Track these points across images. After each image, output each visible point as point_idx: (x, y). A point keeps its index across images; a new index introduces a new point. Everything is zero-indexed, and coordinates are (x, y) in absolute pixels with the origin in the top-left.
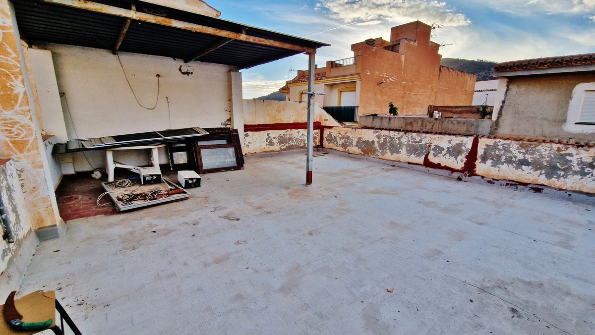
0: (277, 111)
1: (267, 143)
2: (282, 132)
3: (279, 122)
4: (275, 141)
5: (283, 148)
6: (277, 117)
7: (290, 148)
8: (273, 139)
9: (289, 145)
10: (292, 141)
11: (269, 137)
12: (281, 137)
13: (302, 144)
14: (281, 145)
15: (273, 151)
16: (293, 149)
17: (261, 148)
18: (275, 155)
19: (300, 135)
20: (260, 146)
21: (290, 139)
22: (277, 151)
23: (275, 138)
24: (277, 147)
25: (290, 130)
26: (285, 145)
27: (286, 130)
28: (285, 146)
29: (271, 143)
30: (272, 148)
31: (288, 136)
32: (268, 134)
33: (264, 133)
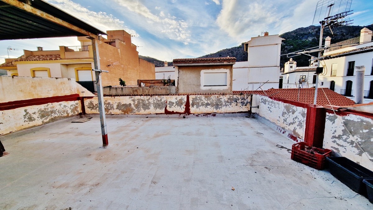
0: (32, 86)
1: (26, 119)
2: (42, 107)
3: (36, 97)
4: (35, 116)
5: (45, 121)
6: (34, 93)
7: (53, 120)
8: (32, 115)
9: (52, 117)
10: (55, 113)
11: (27, 113)
12: (42, 111)
13: (65, 115)
14: (43, 119)
15: (35, 126)
16: (57, 120)
17: (18, 125)
18: (38, 130)
19: (62, 106)
20: (16, 124)
21: (52, 112)
22: (39, 126)
23: (34, 113)
24: (38, 122)
25: (51, 104)
26: (47, 118)
27: (46, 105)
28: (48, 120)
29: (31, 119)
30: (32, 124)
31: (50, 110)
32: (25, 111)
33: (21, 111)
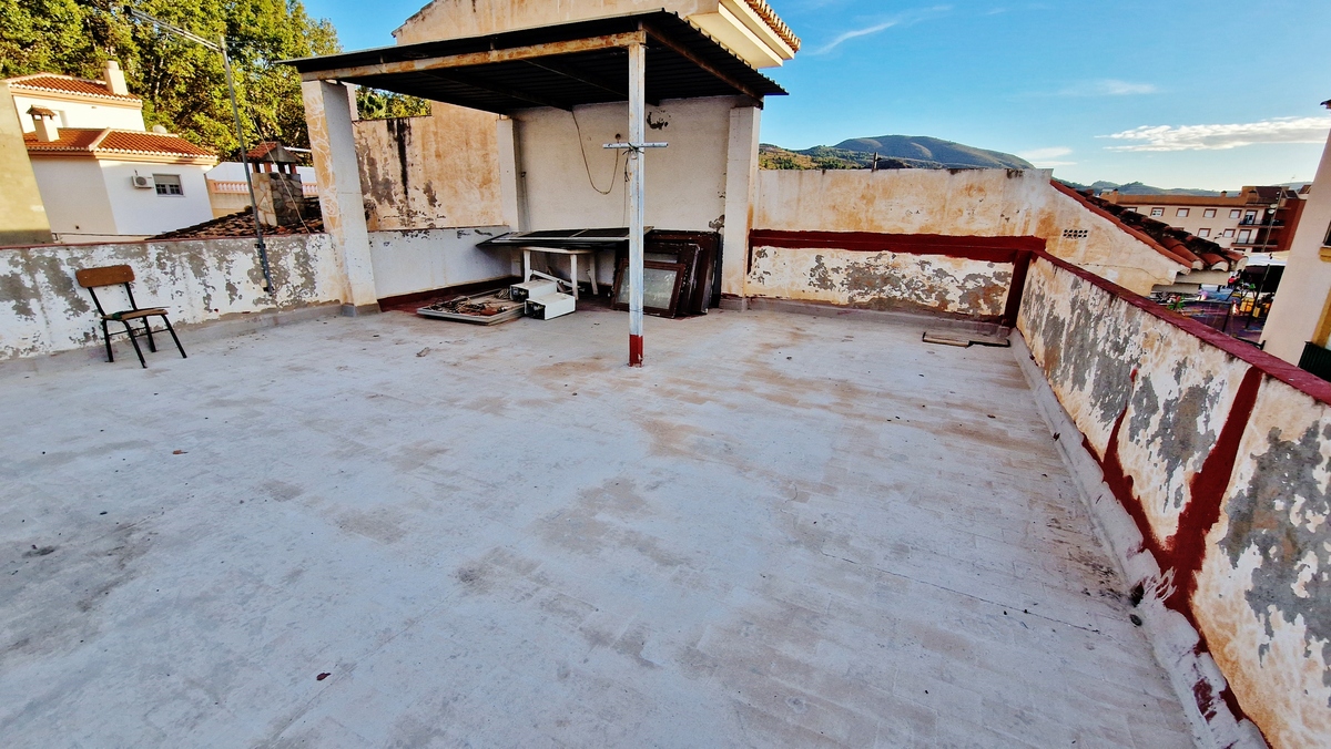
0: (863, 197)
1: (813, 279)
2: (862, 258)
3: (865, 228)
4: (836, 279)
5: (859, 299)
6: (862, 216)
7: (883, 304)
8: (830, 273)
9: (883, 295)
10: (894, 287)
11: (821, 265)
12: (859, 270)
13: (932, 302)
14: (856, 292)
15: (828, 303)
16: (896, 309)
17: (794, 288)
18: (829, 315)
19: (929, 271)
20: (792, 284)
21: (886, 280)
22: (838, 306)
23: (836, 270)
24: (841, 295)
25: (890, 254)
26: (866, 293)
27: (875, 254)
28: (867, 298)
29: (824, 282)
30: (823, 295)
31: (882, 270)
32: (819, 258)
33: (808, 256)
